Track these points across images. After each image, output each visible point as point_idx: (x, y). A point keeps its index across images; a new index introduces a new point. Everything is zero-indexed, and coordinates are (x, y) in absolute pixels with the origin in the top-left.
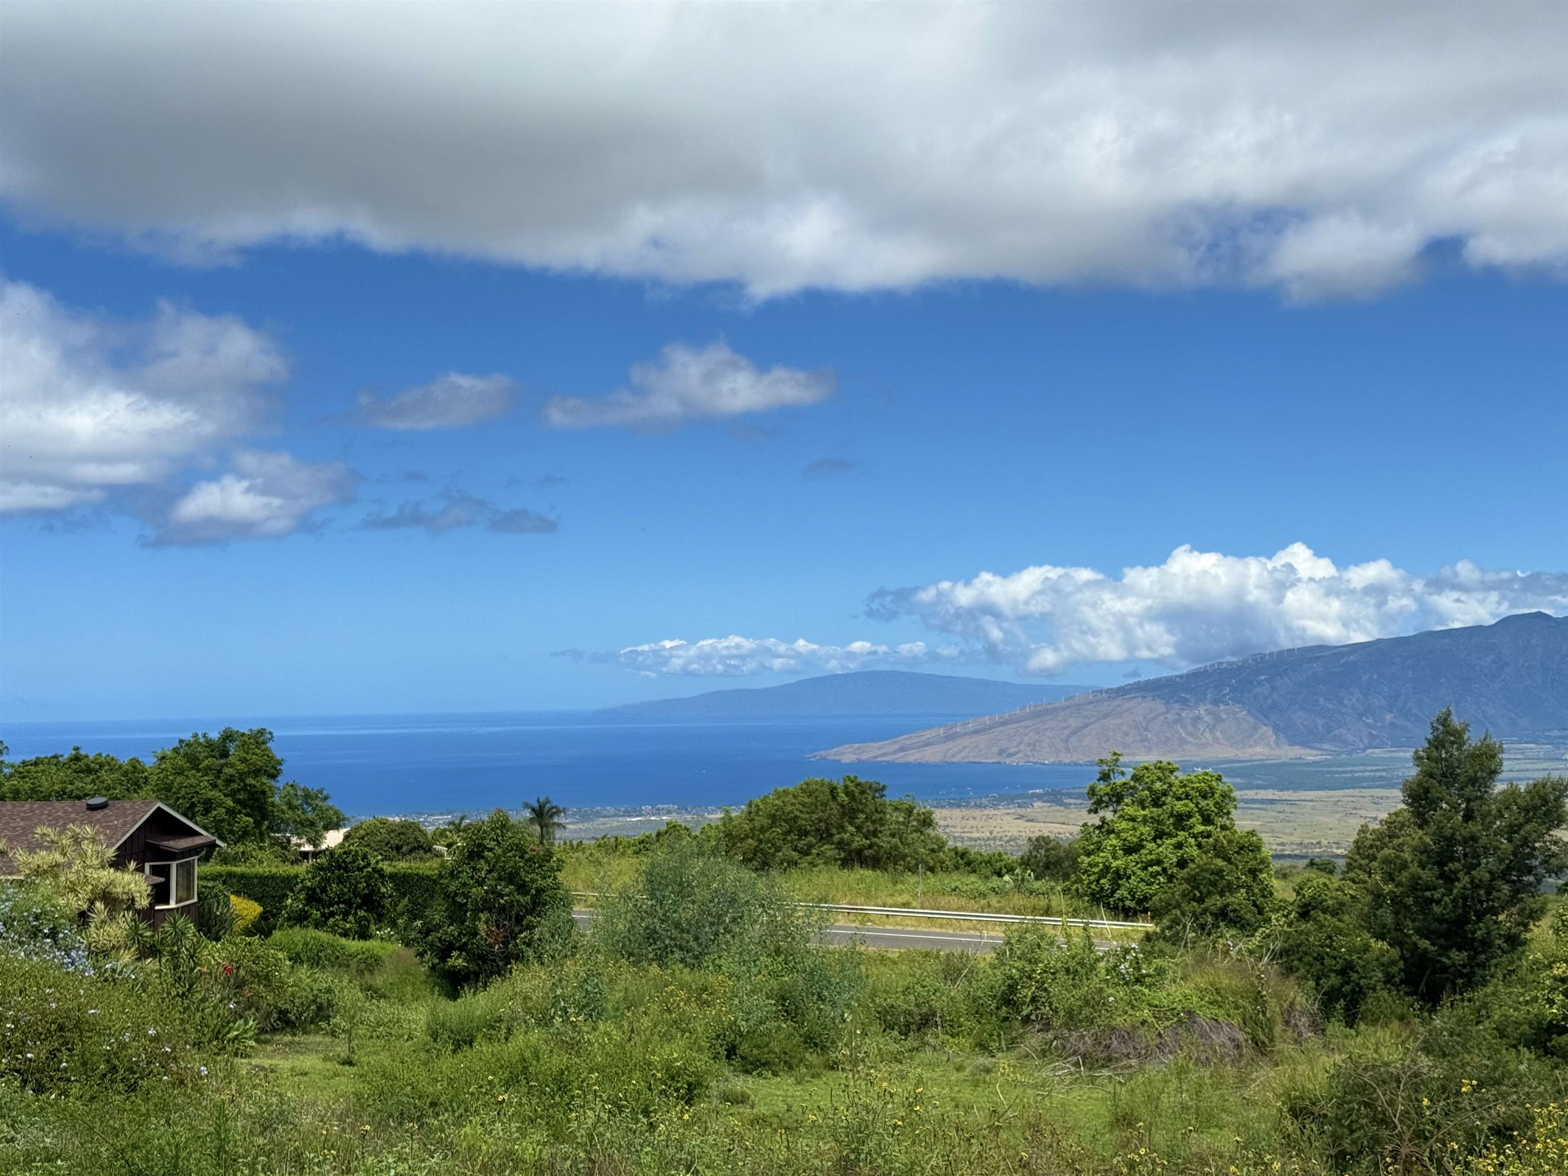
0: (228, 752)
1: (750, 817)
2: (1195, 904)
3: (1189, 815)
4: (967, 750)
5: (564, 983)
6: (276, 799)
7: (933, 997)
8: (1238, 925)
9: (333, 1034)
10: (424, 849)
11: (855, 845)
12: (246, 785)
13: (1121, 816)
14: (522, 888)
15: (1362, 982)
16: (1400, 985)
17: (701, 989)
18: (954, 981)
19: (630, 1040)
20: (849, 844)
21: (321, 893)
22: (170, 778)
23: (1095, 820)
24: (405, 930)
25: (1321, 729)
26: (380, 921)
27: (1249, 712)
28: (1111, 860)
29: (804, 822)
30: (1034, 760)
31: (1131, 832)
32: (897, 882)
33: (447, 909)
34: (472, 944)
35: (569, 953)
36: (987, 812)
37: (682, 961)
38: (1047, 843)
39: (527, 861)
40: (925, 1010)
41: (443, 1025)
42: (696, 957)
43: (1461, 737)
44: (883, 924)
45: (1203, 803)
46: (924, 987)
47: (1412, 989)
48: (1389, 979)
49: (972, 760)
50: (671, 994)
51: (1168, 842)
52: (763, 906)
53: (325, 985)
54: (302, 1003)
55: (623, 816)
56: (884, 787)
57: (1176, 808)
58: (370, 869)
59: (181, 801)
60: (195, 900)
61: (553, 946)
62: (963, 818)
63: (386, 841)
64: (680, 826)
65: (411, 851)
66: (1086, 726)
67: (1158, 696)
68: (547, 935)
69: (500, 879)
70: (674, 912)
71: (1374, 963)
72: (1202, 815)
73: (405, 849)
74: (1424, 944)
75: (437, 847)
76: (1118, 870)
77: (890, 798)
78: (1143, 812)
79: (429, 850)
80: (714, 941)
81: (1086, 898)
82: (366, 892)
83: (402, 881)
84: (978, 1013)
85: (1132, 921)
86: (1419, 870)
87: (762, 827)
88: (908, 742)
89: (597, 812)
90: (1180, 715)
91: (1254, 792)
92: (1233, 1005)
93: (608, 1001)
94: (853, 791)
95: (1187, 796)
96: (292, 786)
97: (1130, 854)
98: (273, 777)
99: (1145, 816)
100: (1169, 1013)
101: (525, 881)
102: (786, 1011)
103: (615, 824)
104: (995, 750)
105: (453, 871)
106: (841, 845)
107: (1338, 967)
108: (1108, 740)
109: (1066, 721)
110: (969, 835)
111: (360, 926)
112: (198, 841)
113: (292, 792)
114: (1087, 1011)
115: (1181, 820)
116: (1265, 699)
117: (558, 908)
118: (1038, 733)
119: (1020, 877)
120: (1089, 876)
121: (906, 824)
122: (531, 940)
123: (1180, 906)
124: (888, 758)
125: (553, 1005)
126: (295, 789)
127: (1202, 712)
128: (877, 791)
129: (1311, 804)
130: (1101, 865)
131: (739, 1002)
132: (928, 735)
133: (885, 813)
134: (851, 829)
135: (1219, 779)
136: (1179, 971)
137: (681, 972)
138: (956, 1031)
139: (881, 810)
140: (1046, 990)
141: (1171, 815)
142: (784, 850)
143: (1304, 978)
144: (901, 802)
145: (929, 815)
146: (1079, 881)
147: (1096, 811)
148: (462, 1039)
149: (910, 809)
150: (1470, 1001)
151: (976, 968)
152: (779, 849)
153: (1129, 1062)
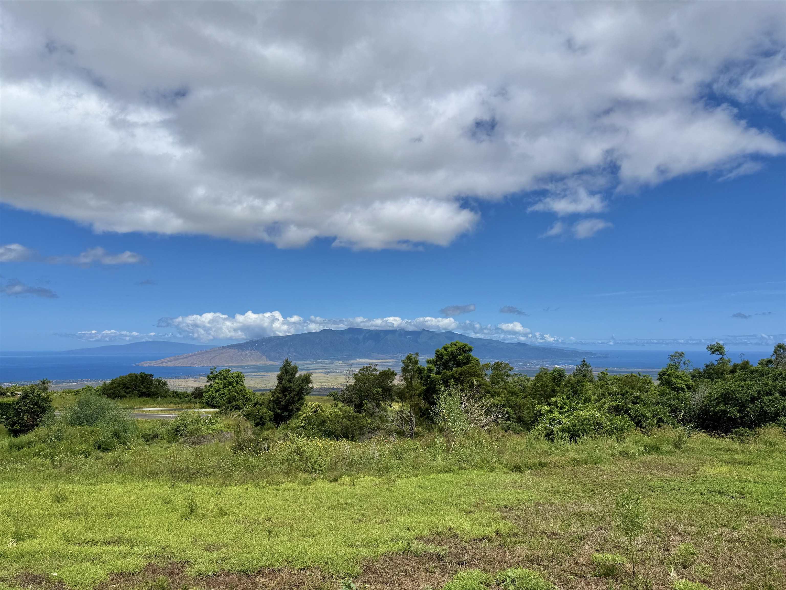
1: (112, 384)
2: (229, 404)
3: (233, 382)
4: (181, 363)
5: (51, 432)
7: (157, 431)
8: (239, 409)
10: (3, 394)
11: (143, 391)
13: (216, 383)
14: (39, 407)
15: (264, 421)
16: (273, 421)
17: (92, 432)
18: (164, 426)
19: (70, 445)
20: (141, 391)
23: (209, 384)
25: (277, 357)
27: (260, 353)
28: (211, 394)
29: (128, 385)
30: (201, 366)
31: (217, 387)
33: (15, 413)
34: (22, 422)
35: (53, 424)
36: (186, 380)
37: (87, 424)
38: (199, 389)
39: (41, 399)
40: (155, 434)
41: (13, 444)
42: (91, 423)
43: (290, 364)
44: (149, 412)
45: (236, 379)
46: (155, 428)
47: (276, 421)
48: (270, 420)
49: (183, 366)
50: (83, 433)
51: (226, 389)
52: (112, 409)
56: (153, 375)
57: (229, 380)
61: (48, 422)
64: (90, 387)
66: (216, 356)
67: (236, 348)
68: (46, 419)
69: (32, 404)
70: (85, 412)
71: (268, 416)
72: (236, 382)
74: (279, 411)
75: (8, 394)
76: (213, 396)
77: (154, 378)
79: (5, 394)
80: (97, 419)
81: (205, 404)
84: (169, 434)
86: (279, 395)
87: (115, 387)
88: (164, 361)
90: (242, 353)
92: (232, 428)
93: (65, 436)
94: (143, 376)
95: (233, 377)
97: (217, 392)
99: (221, 382)
100: (216, 431)
101: (40, 405)
102: (116, 436)
104: (190, 363)
105: (17, 402)
106: (139, 391)
107: (259, 417)
108: (221, 360)
109: (210, 355)
110: (181, 386)
114: (195, 432)
115: (230, 383)
116: (264, 349)
117: (50, 412)
118: (202, 358)
119: (190, 399)
120: (206, 398)
121: (159, 385)
122: (41, 421)
123: (225, 405)
124: (158, 365)
125: (48, 438)
128: (151, 376)
130: (209, 395)
131: (103, 434)
132: (170, 359)
133: (153, 382)
134: (142, 387)
135: (241, 373)
136: (221, 421)
137: (87, 427)
138: (162, 438)
139: (151, 381)
140: (187, 427)
141: (228, 382)
142: (122, 393)
143: (251, 421)
144: (158, 379)
145: (166, 382)
146: (203, 400)
147: (209, 382)
148: (20, 447)
149: (160, 381)
150: (286, 423)
151: (170, 422)
152: (120, 393)
153: (205, 443)
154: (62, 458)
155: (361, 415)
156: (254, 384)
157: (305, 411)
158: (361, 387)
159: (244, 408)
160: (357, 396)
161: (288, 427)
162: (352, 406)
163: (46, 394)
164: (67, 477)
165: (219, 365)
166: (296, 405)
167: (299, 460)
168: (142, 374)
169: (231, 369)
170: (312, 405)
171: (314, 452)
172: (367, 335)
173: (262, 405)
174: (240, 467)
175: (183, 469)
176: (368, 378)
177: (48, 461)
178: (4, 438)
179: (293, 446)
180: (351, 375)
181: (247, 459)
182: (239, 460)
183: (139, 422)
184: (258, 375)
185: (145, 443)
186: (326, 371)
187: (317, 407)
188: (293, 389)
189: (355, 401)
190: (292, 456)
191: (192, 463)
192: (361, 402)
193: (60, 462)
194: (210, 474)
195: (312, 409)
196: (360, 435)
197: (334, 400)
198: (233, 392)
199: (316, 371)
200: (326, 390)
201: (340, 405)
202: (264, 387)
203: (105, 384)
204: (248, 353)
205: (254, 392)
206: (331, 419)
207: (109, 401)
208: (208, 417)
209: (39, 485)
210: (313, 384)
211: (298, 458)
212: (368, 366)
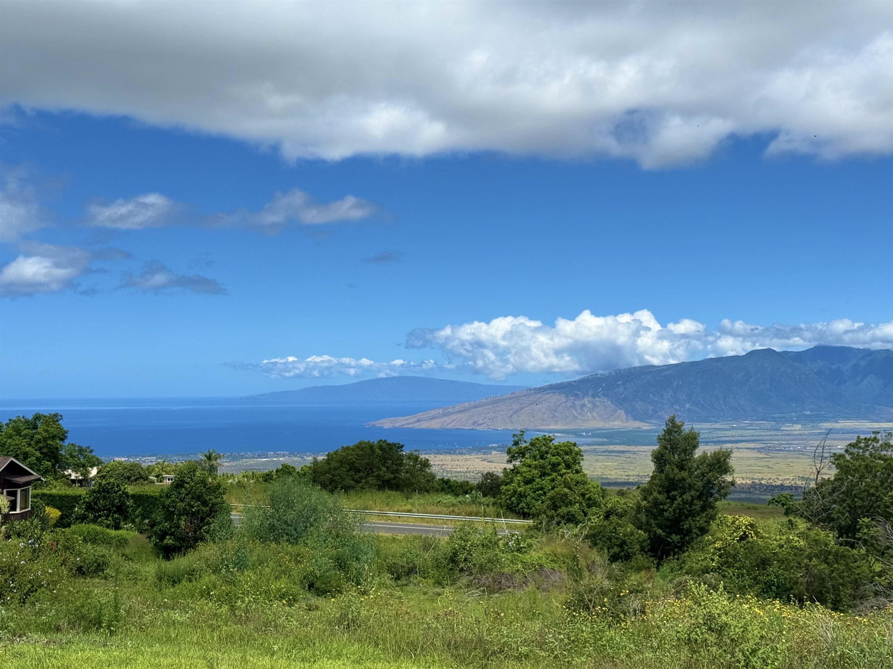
0: (37, 426)
1: (328, 461)
2: (553, 511)
3: (559, 464)
4: (455, 422)
5: (227, 552)
6: (63, 453)
7: (415, 559)
8: (574, 522)
9: (106, 578)
10: (143, 479)
11: (386, 478)
12: (47, 444)
13: (524, 465)
14: (205, 503)
15: (630, 550)
16: (648, 552)
17: (297, 555)
18: (427, 551)
19: (260, 579)
20: (382, 477)
21: (94, 505)
22: (5, 440)
23: (510, 466)
24: (139, 525)
25: (650, 412)
26: (126, 520)
27: (612, 402)
28: (517, 488)
29: (358, 465)
30: (493, 428)
31: (528, 473)
32: (408, 498)
33: (164, 514)
34: (178, 532)
35: (229, 537)
36: (466, 457)
37: (288, 540)
38: (491, 477)
39: (208, 489)
40: (411, 565)
41: (164, 574)
42: (295, 539)
43: (680, 429)
44: (397, 521)
45: (566, 457)
46: (412, 553)
47: (654, 554)
48: (642, 549)
49: (458, 427)
50: (282, 557)
51: (547, 478)
52: (331, 513)
53: (101, 553)
54: (89, 563)
55: (257, 458)
56: (402, 446)
57: (552, 460)
58: (121, 492)
59: (10, 453)
60: (30, 509)
61: (221, 533)
62: (452, 460)
63: (122, 474)
64: (289, 466)
65: (136, 480)
66: (522, 408)
67: (562, 392)
68: (218, 528)
69: (193, 498)
70: (284, 516)
71: (636, 541)
72: (566, 465)
73: (133, 478)
74: (659, 531)
75: (151, 477)
76: (521, 493)
77: (405, 452)
78: (535, 463)
79: (147, 479)
80: (304, 531)
81: (504, 508)
82: (119, 504)
83: (138, 499)
84: (438, 566)
85: (527, 520)
86: (658, 495)
87: (335, 468)
88: (422, 417)
89: (242, 455)
90: (574, 403)
91: (614, 446)
92: (562, 562)
93: (250, 561)
94: (385, 448)
95: (558, 454)
96: (72, 445)
97: (527, 484)
98: (62, 440)
99: (536, 464)
100: (530, 566)
101: (206, 500)
102: (340, 566)
103: (252, 462)
104: (471, 422)
105: (168, 494)
106: (378, 477)
107: (618, 543)
108: (534, 417)
109: (511, 406)
110: (455, 470)
111: (115, 523)
112: (32, 478)
113: (72, 448)
114: (489, 565)
115: (555, 466)
116: (621, 394)
117: (223, 514)
118: (495, 412)
119: (475, 495)
120: (506, 496)
121: (414, 466)
122: (209, 530)
123: (545, 512)
124: (410, 426)
125: (221, 563)
126: (74, 447)
127: (586, 401)
128: (398, 448)
129: (644, 453)
130: (512, 490)
131: (316, 561)
132: (433, 413)
133: (403, 460)
134: (384, 469)
135: (575, 445)
136: (539, 545)
137: (287, 546)
138: (426, 576)
139: (400, 458)
140: (471, 555)
141: (550, 464)
142: (346, 480)
143: (601, 549)
144: (412, 454)
145: (428, 460)
146: (501, 499)
147: (511, 462)
148: (175, 581)
149: (417, 458)
150: (678, 559)
151: (439, 543)
152: (344, 480)
153: (509, 590)
154: (248, 603)
155: (855, 551)
156: (601, 470)
157: (719, 535)
158: (852, 486)
159: (584, 520)
160: (844, 508)
161: (681, 568)
162: (832, 529)
163: (215, 479)
164: (261, 642)
165: (529, 428)
166: (698, 521)
167: (715, 644)
168: (381, 443)
169: (554, 436)
170: (733, 523)
171: (750, 628)
172: (863, 363)
173: (621, 516)
174: (585, 647)
175: (472, 642)
176: (871, 465)
177: (225, 608)
178: (148, 560)
179: (702, 612)
180: (826, 458)
181: (601, 631)
182: (582, 631)
183: (381, 539)
184: (610, 452)
185: (393, 583)
186: (762, 446)
187: (746, 528)
188: (690, 485)
189: (838, 517)
190: (699, 633)
191: (488, 630)
192: (855, 522)
193: (247, 611)
194: (527, 656)
195: (735, 531)
196: (854, 599)
197: (787, 514)
198: (560, 485)
199: (740, 445)
200: (765, 490)
201: (802, 525)
202: (623, 478)
203: (315, 462)
204: (586, 402)
205: (604, 488)
206: (780, 556)
207: (325, 495)
208: (513, 535)
209: (214, 654)
210: (735, 475)
211: (712, 638)
212: (868, 436)
